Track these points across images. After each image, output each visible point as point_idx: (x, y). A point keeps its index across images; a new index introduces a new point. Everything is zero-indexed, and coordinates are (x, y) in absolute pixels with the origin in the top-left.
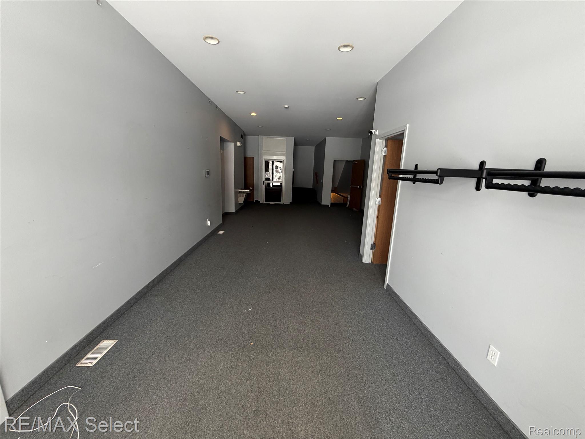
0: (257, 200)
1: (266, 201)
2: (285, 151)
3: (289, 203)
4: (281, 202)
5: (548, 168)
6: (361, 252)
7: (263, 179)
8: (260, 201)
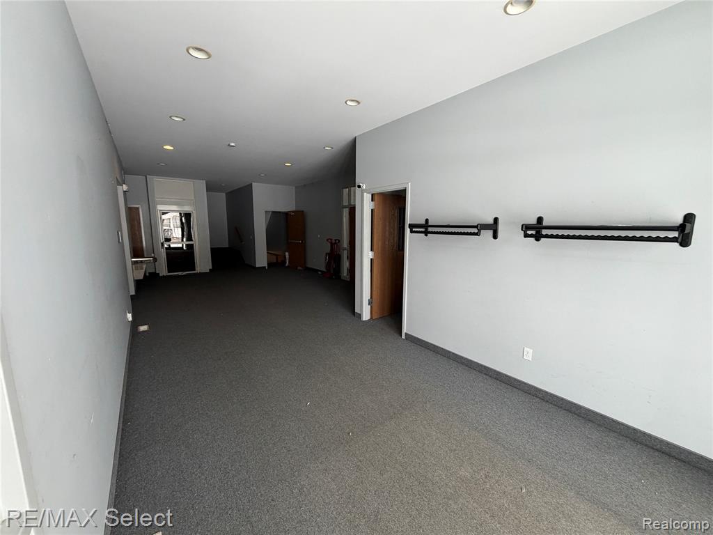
0: (154, 271)
1: (169, 272)
2: (193, 198)
3: (208, 271)
4: (195, 270)
5: (545, 223)
6: (357, 310)
7: (162, 240)
8: (159, 274)
